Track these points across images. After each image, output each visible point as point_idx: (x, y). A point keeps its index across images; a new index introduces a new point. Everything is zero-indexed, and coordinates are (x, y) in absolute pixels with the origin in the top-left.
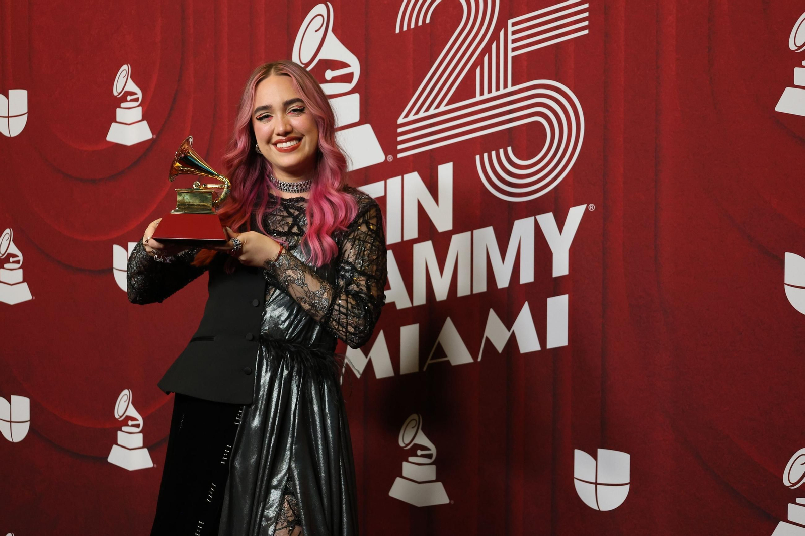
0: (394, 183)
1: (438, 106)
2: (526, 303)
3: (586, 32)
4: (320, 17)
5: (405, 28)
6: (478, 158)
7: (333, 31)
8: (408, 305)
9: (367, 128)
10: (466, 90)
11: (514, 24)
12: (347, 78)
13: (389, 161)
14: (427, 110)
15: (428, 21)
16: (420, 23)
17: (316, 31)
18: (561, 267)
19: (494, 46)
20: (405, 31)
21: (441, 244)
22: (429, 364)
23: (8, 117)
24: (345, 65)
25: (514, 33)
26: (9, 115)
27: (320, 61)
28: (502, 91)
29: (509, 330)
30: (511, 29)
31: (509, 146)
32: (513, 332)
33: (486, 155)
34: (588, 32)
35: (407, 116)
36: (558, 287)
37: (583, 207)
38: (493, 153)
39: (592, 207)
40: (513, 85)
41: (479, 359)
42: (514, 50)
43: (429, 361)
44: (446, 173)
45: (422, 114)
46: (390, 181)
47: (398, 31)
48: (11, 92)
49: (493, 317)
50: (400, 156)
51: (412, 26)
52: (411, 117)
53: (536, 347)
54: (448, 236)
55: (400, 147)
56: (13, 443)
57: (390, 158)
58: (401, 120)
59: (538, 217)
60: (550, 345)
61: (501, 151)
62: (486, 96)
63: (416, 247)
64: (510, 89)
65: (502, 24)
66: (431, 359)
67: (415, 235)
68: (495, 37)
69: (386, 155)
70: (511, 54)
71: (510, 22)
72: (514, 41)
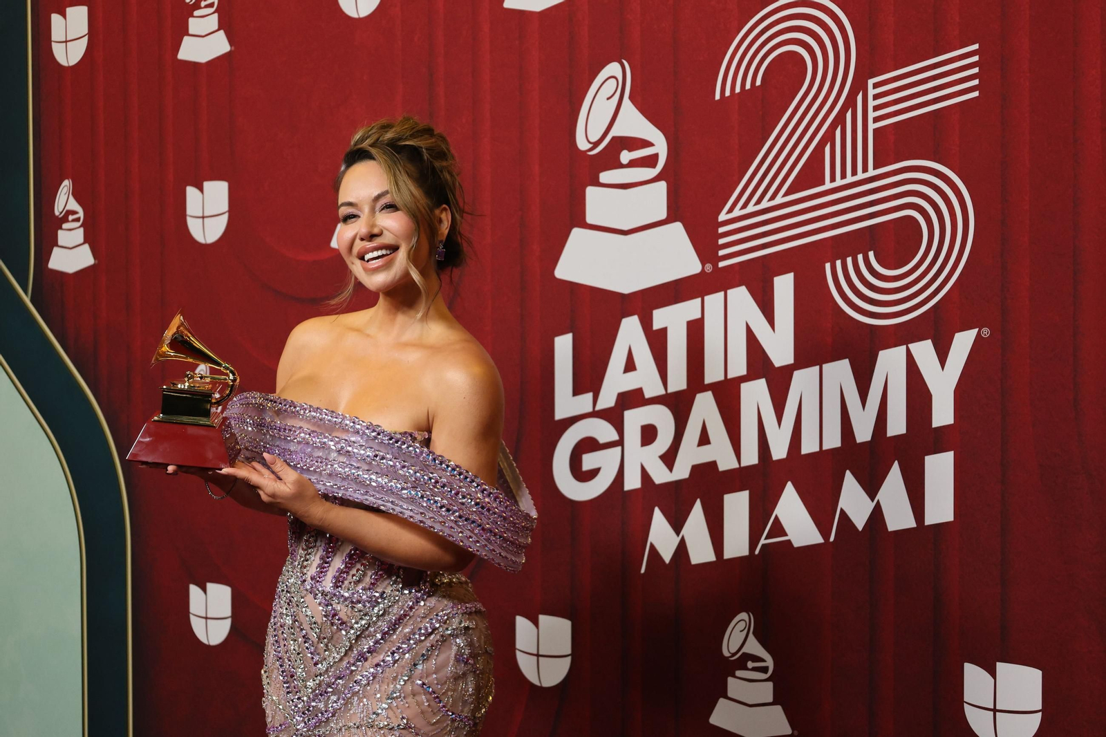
0: (714, 301)
1: (773, 198)
2: (896, 462)
3: (976, 94)
4: (614, 80)
5: (728, 93)
6: (828, 266)
7: (631, 98)
8: (734, 465)
9: (677, 228)
10: (811, 175)
11: (876, 86)
12: (650, 161)
13: (707, 271)
14: (758, 202)
15: (758, 83)
16: (748, 86)
17: (608, 99)
18: (943, 414)
19: (849, 115)
20: (728, 97)
21: (779, 383)
22: (763, 545)
23: (203, 217)
24: (647, 144)
25: (876, 97)
26: (206, 214)
27: (614, 138)
28: (861, 176)
29: (873, 501)
30: (871, 92)
31: (870, 251)
32: (878, 501)
33: (838, 263)
34: (978, 95)
35: (730, 211)
36: (939, 440)
37: (974, 332)
38: (849, 260)
39: (986, 332)
40: (875, 168)
41: (832, 539)
42: (876, 120)
43: (763, 541)
44: (784, 286)
45: (751, 208)
46: (708, 299)
47: (718, 97)
48: (207, 185)
49: (850, 481)
50: (721, 264)
51: (738, 90)
52: (737, 212)
53: (911, 523)
54: (787, 372)
55: (721, 253)
56: (209, 647)
57: (709, 268)
58: (723, 217)
59: (911, 346)
60: (930, 520)
61: (860, 257)
62: (839, 182)
63: (744, 386)
64: (872, 172)
65: (859, 85)
66: (766, 539)
67: (742, 371)
68: (850, 103)
69: (703, 264)
70: (872, 126)
71: (871, 82)
72: (876, 108)
